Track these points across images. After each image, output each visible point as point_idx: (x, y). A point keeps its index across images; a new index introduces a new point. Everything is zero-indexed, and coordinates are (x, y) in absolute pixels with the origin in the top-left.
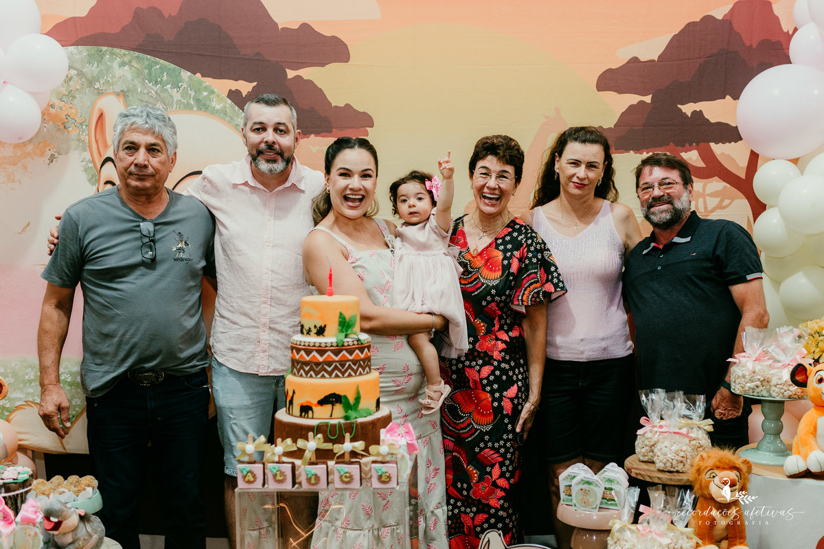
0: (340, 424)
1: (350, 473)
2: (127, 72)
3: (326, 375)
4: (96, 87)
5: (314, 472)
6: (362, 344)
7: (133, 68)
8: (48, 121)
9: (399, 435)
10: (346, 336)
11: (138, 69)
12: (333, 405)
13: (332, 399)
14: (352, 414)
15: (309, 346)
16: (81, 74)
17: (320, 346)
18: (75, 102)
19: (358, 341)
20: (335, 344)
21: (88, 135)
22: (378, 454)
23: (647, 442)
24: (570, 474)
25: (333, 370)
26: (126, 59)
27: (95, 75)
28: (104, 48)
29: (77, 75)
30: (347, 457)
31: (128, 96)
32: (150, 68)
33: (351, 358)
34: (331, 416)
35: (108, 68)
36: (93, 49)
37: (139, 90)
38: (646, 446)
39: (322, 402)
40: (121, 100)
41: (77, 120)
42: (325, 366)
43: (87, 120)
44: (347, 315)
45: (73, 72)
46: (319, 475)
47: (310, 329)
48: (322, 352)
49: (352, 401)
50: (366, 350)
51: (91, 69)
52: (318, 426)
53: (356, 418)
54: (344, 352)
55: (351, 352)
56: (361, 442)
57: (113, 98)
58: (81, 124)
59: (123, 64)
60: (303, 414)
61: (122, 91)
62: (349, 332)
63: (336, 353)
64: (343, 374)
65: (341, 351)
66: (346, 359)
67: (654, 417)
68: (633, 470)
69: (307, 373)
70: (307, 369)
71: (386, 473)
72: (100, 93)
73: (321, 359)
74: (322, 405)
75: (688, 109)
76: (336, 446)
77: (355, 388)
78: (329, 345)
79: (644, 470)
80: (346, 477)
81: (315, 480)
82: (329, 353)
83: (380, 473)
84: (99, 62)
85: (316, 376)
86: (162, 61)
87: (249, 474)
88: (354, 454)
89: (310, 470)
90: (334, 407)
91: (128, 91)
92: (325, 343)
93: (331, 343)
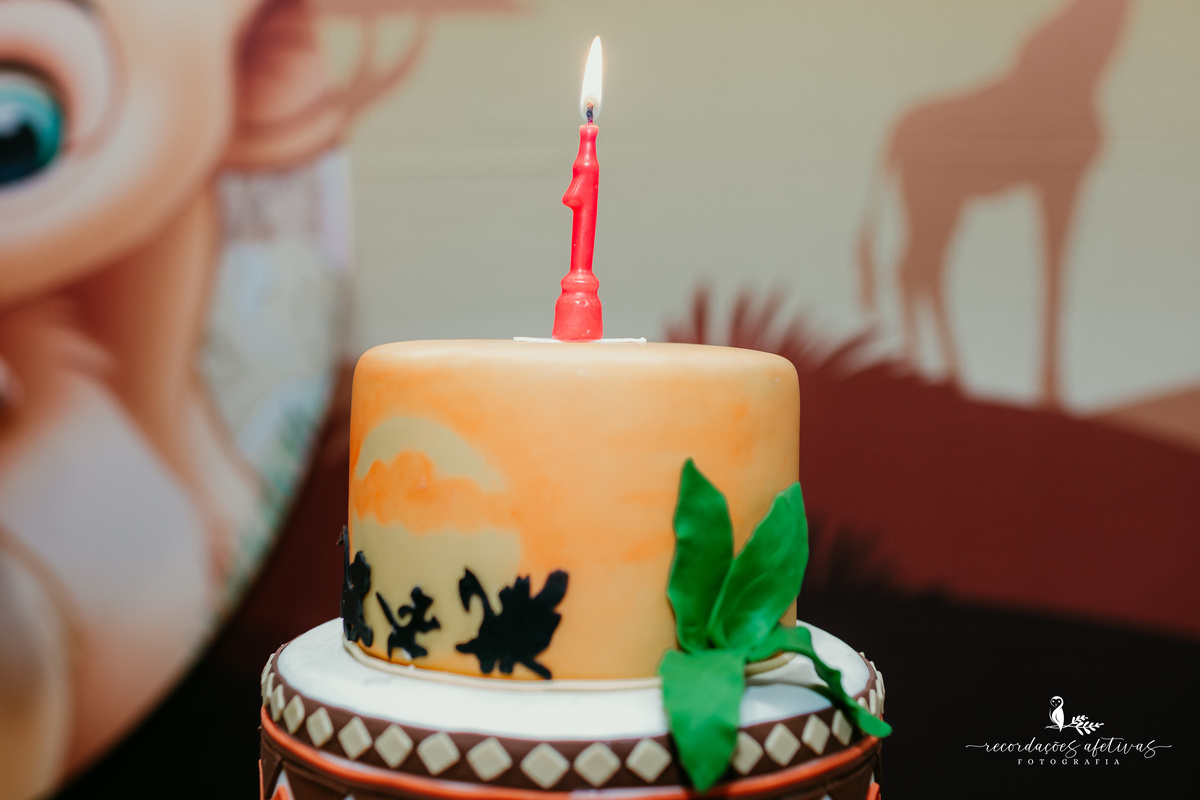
15: (413, 764)
19: (826, 717)
20: (647, 763)
44: (743, 498)
47: (421, 600)
78: (598, 770)
92: (570, 750)
93: (622, 749)
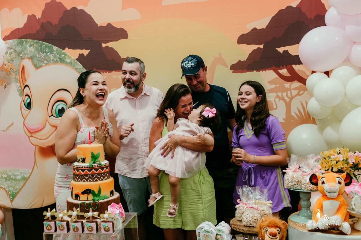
0: (90, 203)
1: (91, 226)
2: (32, 49)
3: (85, 180)
4: (21, 56)
5: (75, 226)
6: (102, 166)
7: (35, 47)
8: (4, 71)
9: (117, 208)
10: (94, 163)
11: (36, 47)
12: (88, 195)
13: (87, 192)
14: (96, 198)
15: (78, 167)
16: (15, 51)
17: (82, 168)
18: (14, 63)
19: (100, 165)
20: (88, 167)
21: (18, 76)
22: (104, 218)
23: (240, 212)
24: (201, 227)
25: (88, 178)
26: (32, 43)
27: (20, 51)
28: (23, 40)
29: (14, 51)
30: (91, 218)
31: (33, 59)
32: (41, 46)
33: (96, 172)
34: (87, 199)
35: (25, 48)
36: (19, 40)
37: (37, 56)
38: (240, 213)
39: (83, 193)
40: (31, 60)
41: (14, 70)
42: (85, 177)
43: (18, 70)
44: (95, 153)
45: (12, 50)
46: (78, 227)
47: (79, 159)
48: (83, 170)
49: (97, 193)
50: (105, 168)
51: (19, 49)
52: (81, 204)
53: (98, 200)
54: (93, 170)
55: (96, 170)
56: (97, 212)
57: (27, 60)
58: (16, 72)
59: (31, 46)
60: (76, 198)
61: (31, 57)
62: (96, 161)
63: (90, 170)
64: (93, 180)
65: (92, 169)
66: (94, 173)
67: (244, 199)
68: (232, 225)
69: (78, 179)
70: (78, 178)
71: (107, 227)
72: (23, 58)
73: (83, 173)
74: (83, 194)
75: (281, 50)
76: (85, 214)
77: (98, 186)
78: (86, 167)
79: (237, 225)
80: (90, 228)
81: (76, 229)
82: (86, 170)
83: (105, 227)
84: (22, 45)
85: (81, 181)
86: (46, 43)
87: (49, 226)
88: (93, 217)
89: (74, 225)
90: (89, 195)
91: (33, 57)
92: (85, 166)
93: (87, 166)
